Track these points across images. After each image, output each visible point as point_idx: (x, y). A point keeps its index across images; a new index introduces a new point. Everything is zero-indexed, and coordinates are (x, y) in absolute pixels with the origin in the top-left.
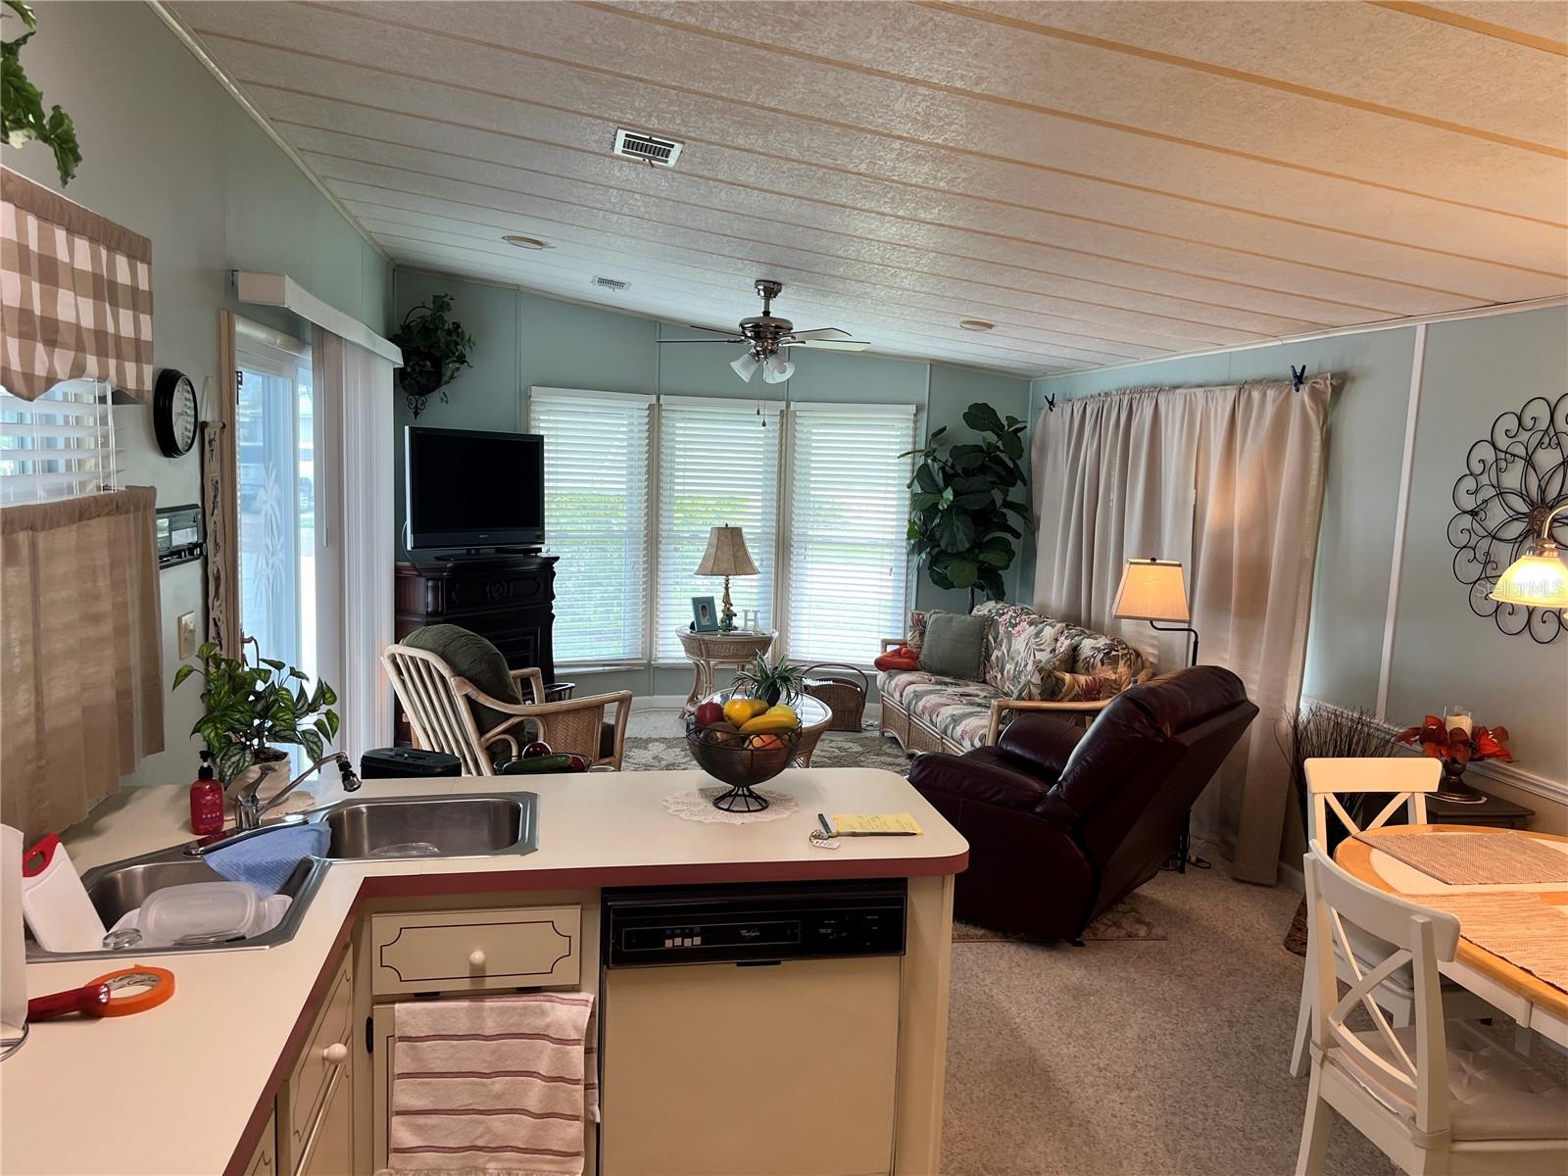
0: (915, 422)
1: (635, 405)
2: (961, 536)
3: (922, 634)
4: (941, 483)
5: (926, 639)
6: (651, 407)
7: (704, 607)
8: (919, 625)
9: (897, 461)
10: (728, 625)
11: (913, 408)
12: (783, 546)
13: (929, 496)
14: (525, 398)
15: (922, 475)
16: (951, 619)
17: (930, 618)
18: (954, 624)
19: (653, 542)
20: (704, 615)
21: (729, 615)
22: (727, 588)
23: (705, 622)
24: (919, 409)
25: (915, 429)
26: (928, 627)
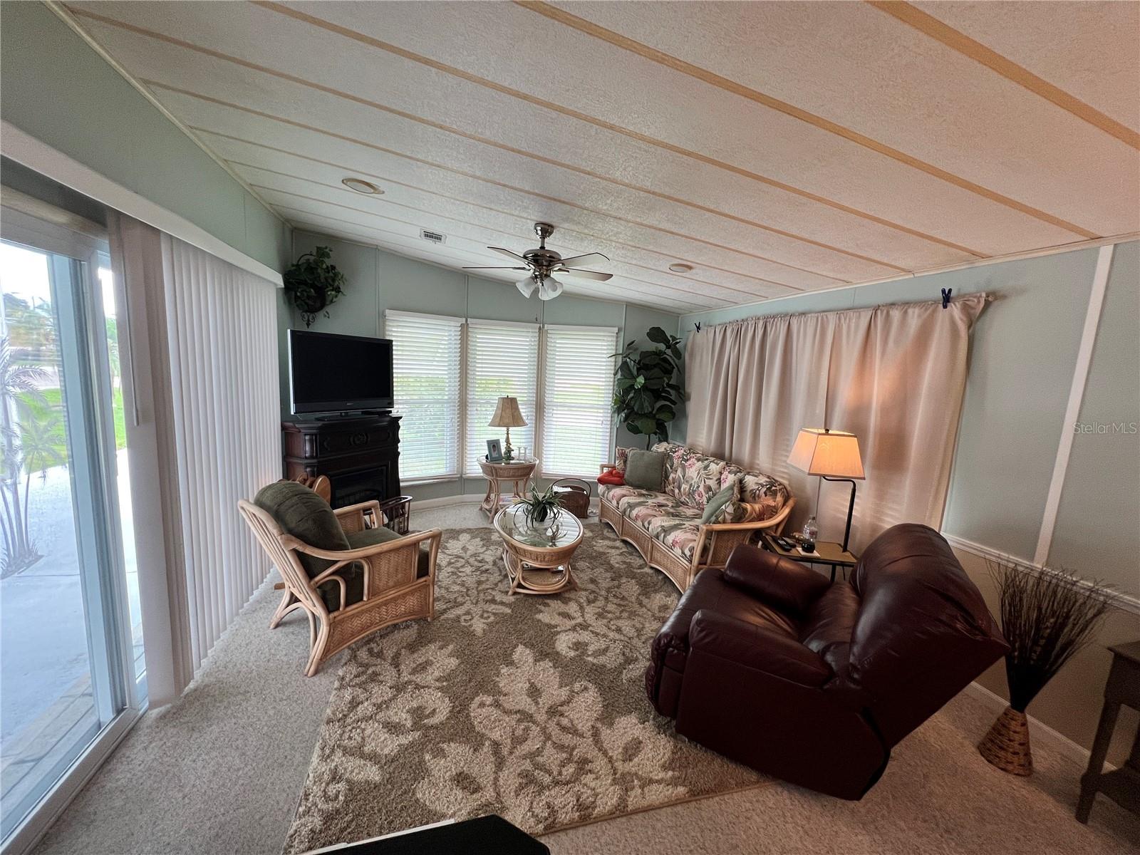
0: (617, 338)
1: (452, 324)
2: (646, 404)
3: (625, 462)
4: (635, 373)
5: (628, 466)
6: (462, 326)
7: (494, 446)
8: (624, 457)
9: (608, 359)
10: (509, 458)
11: (616, 330)
12: (540, 408)
13: (627, 381)
14: (382, 316)
15: (624, 367)
16: (643, 454)
17: (630, 452)
18: (645, 457)
19: (463, 406)
20: (494, 451)
21: (509, 450)
22: (508, 434)
23: (495, 455)
24: (619, 330)
25: (617, 342)
26: (629, 459)
